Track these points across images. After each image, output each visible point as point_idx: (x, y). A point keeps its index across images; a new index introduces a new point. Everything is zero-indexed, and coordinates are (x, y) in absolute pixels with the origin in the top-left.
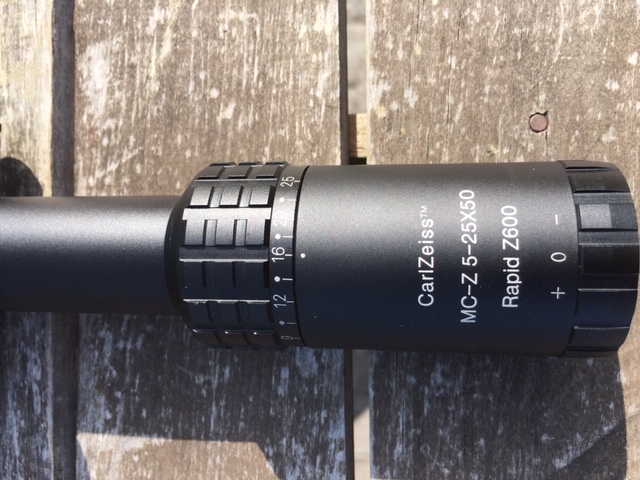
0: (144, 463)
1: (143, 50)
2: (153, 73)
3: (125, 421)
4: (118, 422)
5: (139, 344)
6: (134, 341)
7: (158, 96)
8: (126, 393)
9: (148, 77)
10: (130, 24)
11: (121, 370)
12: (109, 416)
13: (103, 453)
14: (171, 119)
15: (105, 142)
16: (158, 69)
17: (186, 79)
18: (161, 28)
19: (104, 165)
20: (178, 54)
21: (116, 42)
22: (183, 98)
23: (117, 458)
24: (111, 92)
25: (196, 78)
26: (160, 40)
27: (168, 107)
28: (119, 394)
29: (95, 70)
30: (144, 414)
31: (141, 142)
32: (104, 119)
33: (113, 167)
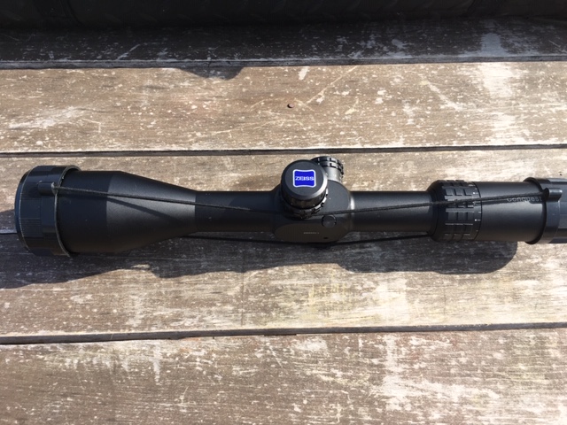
0: (147, 372)
1: (325, 367)
2: (314, 372)
3: (166, 363)
4: (165, 359)
5: (198, 368)
6: (199, 366)
7: (304, 374)
8: (178, 363)
9: (312, 370)
10: (335, 361)
11: (188, 360)
12: (168, 355)
13: (152, 352)
14: (294, 381)
15: (285, 350)
16: (315, 375)
17: (311, 388)
18: (333, 375)
19: (274, 350)
20: (323, 384)
21: (327, 354)
22: (303, 387)
23: (151, 360)
24: (306, 352)
25: (312, 393)
26: (328, 375)
27: (300, 379)
28: (177, 359)
29: (316, 345)
30: (168, 371)
31: (285, 367)
32: (294, 349)
33: (274, 354)
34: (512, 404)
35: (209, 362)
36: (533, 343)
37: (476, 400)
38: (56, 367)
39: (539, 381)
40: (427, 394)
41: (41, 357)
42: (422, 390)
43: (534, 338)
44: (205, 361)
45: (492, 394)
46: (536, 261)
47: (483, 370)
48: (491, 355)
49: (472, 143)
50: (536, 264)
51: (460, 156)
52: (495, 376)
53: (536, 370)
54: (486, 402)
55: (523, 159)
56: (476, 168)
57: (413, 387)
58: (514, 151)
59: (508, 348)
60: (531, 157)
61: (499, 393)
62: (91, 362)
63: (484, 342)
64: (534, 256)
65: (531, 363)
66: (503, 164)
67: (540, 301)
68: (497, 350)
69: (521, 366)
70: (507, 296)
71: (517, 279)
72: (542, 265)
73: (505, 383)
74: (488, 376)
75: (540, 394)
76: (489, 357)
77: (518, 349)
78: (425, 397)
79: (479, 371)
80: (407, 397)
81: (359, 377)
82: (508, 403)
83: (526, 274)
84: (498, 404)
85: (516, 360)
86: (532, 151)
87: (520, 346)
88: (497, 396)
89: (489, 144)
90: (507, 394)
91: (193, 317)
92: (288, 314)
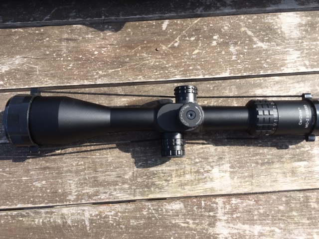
0: (82, 225)
1: (182, 218)
2: (177, 221)
3: (92, 220)
4: (92, 218)
5: (111, 222)
6: (111, 220)
7: (171, 223)
8: (99, 219)
9: (176, 220)
10: (189, 214)
11: (104, 218)
12: (93, 215)
13: (84, 214)
14: (166, 227)
15: (160, 209)
16: (178, 223)
17: (175, 231)
18: (188, 223)
19: (154, 209)
20: (182, 228)
21: (184, 211)
22: (171, 230)
23: (83, 218)
24: (172, 210)
25: (176, 233)
26: (185, 223)
27: (169, 226)
28: (98, 217)
29: (177, 206)
30: (94, 224)
31: (160, 219)
32: (165, 209)
33: (154, 212)
34: (288, 235)
35: (117, 218)
36: (302, 199)
37: (268, 234)
38: (30, 225)
39: (304, 221)
40: (240, 231)
41: (21, 219)
42: (237, 229)
43: (303, 197)
44: (114, 217)
45: (277, 230)
46: (307, 149)
47: (273, 216)
48: (278, 208)
49: (272, 71)
50: (307, 151)
51: (265, 80)
52: (279, 219)
53: (302, 215)
54: (274, 235)
55: (304, 81)
56: (274, 89)
57: (233, 228)
58: (299, 76)
59: (287, 203)
60: (309, 80)
61: (281, 229)
62: (50, 220)
63: (274, 200)
64: (306, 146)
65: (300, 211)
66: (291, 85)
67: (308, 175)
68: (281, 204)
69: (294, 213)
70: (288, 173)
71: (295, 161)
72: (310, 151)
73: (285, 223)
74: (275, 220)
75: (304, 229)
76: (276, 209)
77: (293, 203)
78: (239, 233)
79: (270, 217)
80: (229, 233)
81: (202, 223)
82: (285, 235)
83: (300, 158)
84: (280, 235)
85: (291, 210)
86: (310, 76)
87: (295, 202)
88: (280, 231)
89: (283, 72)
90: (285, 230)
91: (106, 193)
92: (161, 189)
